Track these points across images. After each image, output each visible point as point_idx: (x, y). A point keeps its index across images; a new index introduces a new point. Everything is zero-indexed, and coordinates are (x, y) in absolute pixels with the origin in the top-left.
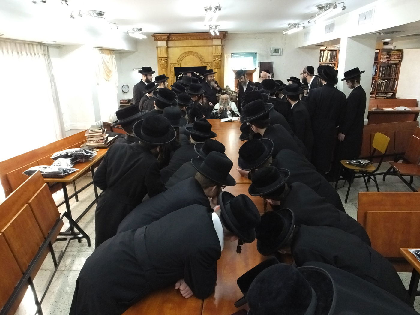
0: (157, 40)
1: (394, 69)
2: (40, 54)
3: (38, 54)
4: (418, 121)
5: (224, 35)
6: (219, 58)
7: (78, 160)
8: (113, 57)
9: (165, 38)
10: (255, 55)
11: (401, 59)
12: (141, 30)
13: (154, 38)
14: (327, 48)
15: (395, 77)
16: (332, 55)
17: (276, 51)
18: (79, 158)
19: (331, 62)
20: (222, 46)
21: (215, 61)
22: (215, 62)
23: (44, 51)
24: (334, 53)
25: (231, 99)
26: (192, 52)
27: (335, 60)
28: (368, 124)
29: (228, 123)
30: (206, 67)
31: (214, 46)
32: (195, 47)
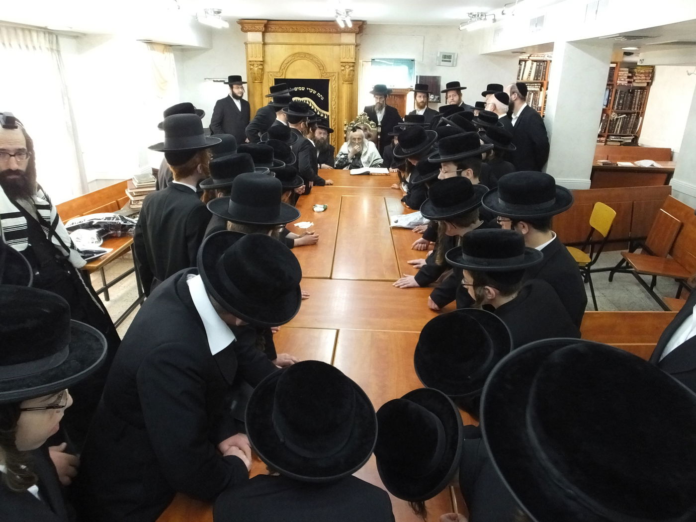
0: (246, 31)
1: (638, 96)
2: (43, 48)
3: (40, 47)
4: (671, 186)
5: (360, 27)
6: (350, 67)
7: (110, 233)
8: (170, 56)
9: (261, 27)
10: (410, 63)
11: (650, 81)
12: (219, 12)
13: (241, 27)
14: (530, 56)
15: (640, 110)
16: (539, 68)
17: (447, 58)
18: (112, 230)
19: (537, 80)
20: (357, 46)
21: (343, 70)
22: (343, 72)
23: (51, 42)
24: (542, 65)
25: (368, 137)
26: (305, 54)
27: (543, 77)
28: (591, 188)
29: (363, 176)
30: (328, 80)
31: (343, 44)
32: (311, 46)
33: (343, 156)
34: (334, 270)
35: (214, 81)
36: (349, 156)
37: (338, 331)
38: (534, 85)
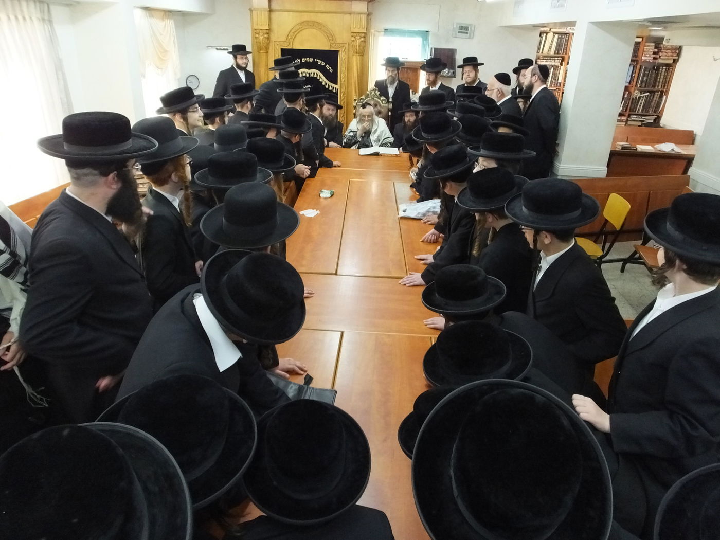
1: (663, 74)
2: (34, 19)
3: (31, 18)
4: (689, 176)
6: (361, 37)
8: (170, 23)
10: (425, 34)
11: (677, 58)
14: (552, 28)
15: (664, 88)
16: (561, 41)
17: (464, 29)
19: (558, 53)
20: (368, 15)
21: (353, 41)
22: (353, 43)
23: (42, 11)
24: (564, 38)
25: (379, 113)
26: (314, 22)
27: (565, 51)
28: (607, 177)
29: (372, 157)
30: (337, 52)
31: (354, 13)
32: (319, 14)
33: (352, 134)
34: (339, 265)
35: (217, 49)
36: (359, 133)
37: (342, 333)
38: (555, 60)
